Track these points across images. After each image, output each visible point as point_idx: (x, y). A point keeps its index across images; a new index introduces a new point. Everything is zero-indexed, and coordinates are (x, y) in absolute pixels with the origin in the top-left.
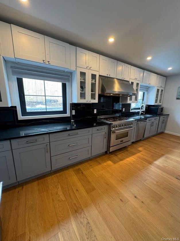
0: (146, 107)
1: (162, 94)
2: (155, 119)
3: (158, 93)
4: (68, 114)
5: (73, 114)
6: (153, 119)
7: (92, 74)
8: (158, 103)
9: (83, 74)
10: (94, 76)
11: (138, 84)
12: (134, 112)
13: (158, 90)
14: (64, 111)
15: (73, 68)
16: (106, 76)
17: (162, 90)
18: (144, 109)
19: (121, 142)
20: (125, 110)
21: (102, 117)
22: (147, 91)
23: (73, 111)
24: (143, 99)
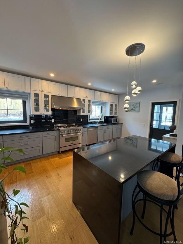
0: (104, 118)
1: (117, 108)
2: (107, 127)
3: (113, 107)
4: (28, 123)
5: (32, 123)
6: (106, 127)
7: (45, 95)
8: (113, 115)
9: (37, 95)
10: (46, 96)
12: (93, 122)
13: (112, 105)
14: (25, 121)
15: (28, 91)
16: (58, 95)
17: (116, 105)
18: (103, 120)
19: (71, 144)
20: (83, 120)
21: (59, 125)
22: (104, 105)
23: (31, 120)
24: (102, 112)
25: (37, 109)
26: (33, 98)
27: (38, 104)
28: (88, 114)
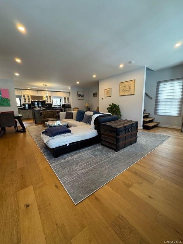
0: (62, 105)
3: (66, 99)
8: (67, 103)
9: (24, 96)
10: (28, 96)
11: (50, 97)
12: (55, 107)
14: (21, 106)
15: (21, 95)
17: (68, 98)
18: (62, 106)
20: (49, 106)
22: (61, 98)
23: (23, 106)
24: (61, 102)
25: (25, 101)
26: (23, 97)
27: (25, 99)
28: (51, 103)
